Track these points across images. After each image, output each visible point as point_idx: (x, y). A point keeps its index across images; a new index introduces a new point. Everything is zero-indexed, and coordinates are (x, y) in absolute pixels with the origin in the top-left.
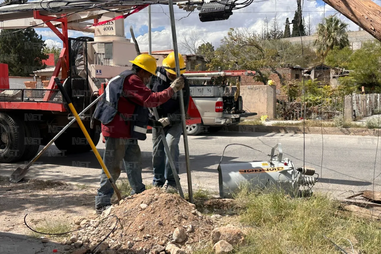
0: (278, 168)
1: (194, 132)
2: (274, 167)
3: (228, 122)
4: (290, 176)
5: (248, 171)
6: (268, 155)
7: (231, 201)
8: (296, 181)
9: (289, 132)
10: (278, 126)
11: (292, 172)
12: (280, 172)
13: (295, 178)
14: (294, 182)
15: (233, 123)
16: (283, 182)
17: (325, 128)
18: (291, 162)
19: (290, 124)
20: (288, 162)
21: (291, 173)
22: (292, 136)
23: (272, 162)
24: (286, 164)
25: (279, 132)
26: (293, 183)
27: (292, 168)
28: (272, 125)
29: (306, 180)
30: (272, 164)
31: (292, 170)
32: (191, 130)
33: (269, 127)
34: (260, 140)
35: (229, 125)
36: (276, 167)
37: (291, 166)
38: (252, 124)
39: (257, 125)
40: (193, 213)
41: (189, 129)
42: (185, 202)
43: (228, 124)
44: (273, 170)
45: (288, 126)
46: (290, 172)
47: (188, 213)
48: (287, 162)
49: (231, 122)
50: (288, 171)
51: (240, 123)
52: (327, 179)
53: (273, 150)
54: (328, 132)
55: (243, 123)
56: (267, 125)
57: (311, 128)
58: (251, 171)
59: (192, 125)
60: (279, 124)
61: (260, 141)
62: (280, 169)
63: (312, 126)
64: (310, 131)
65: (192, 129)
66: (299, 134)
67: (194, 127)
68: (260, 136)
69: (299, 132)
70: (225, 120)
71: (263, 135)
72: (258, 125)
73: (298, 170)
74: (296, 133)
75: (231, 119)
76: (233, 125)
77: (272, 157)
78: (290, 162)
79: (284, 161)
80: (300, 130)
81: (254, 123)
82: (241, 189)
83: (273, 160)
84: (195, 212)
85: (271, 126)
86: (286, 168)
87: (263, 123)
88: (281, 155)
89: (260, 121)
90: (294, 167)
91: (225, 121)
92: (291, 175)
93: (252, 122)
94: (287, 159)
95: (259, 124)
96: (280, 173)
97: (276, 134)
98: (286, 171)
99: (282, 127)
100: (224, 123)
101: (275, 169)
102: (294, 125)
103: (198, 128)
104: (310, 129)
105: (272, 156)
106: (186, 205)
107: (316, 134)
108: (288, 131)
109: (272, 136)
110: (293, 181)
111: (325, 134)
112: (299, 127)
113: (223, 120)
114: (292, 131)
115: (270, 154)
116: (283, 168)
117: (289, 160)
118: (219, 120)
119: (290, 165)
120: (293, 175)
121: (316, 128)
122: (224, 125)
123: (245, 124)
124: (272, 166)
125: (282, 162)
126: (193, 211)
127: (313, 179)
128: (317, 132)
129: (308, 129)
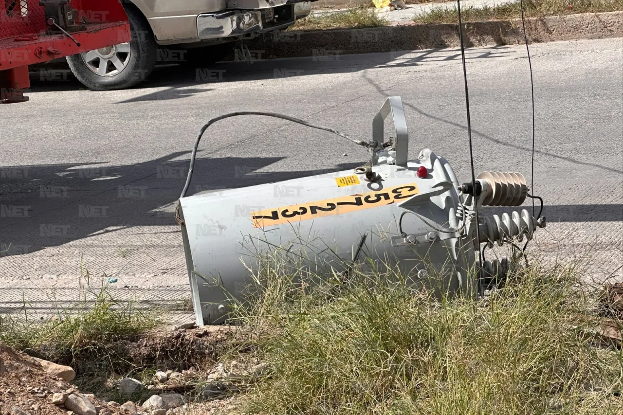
0: (394, 191)
1: (123, 74)
2: (381, 187)
3: (249, 25)
4: (441, 215)
5: (284, 214)
6: (363, 144)
7: (229, 334)
8: (462, 234)
9: (476, 43)
10: (437, 23)
11: (448, 199)
12: (403, 206)
13: (458, 219)
14: (458, 235)
15: (269, 29)
16: (417, 242)
17: (603, 15)
18: (443, 162)
19: (478, 11)
20: (433, 163)
21: (443, 206)
22: (487, 55)
23: (374, 169)
24: (424, 173)
25: (441, 45)
26: (454, 241)
27: (447, 185)
28: (413, 23)
29: (502, 224)
30: (372, 178)
31: (447, 193)
32: (111, 67)
33: (402, 29)
34: (371, 81)
35: (253, 36)
36: (388, 187)
37: (443, 179)
38: (343, 25)
39: (358, 27)
40: (57, 404)
41: (104, 65)
42: (26, 363)
43: (248, 35)
44: (379, 199)
45: (472, 20)
46: (440, 201)
47: (35, 407)
48: (428, 166)
49: (260, 24)
50: (433, 199)
51: (297, 27)
52: (596, 206)
53: (378, 125)
54: (613, 28)
55: (310, 22)
56: (394, 25)
57: (552, 20)
58: (295, 213)
59: (114, 51)
60: (438, 15)
61: (371, 87)
62: (405, 192)
63: (555, 13)
64: (551, 33)
65: (117, 63)
66: (513, 48)
67: (122, 56)
68: (372, 65)
69: (512, 39)
70: (235, 18)
71: (383, 63)
72: (365, 26)
73: (465, 192)
74: (501, 43)
75: (259, 13)
76: (268, 34)
77: (374, 152)
78: (437, 163)
79: (418, 162)
80: (515, 32)
81: (349, 21)
82: (265, 284)
83: (380, 160)
84: (65, 397)
85: (410, 26)
86: (423, 187)
87: (380, 16)
88: (403, 140)
89: (370, 10)
90: (452, 179)
91: (238, 25)
92: (445, 213)
93: (342, 18)
94: (427, 152)
95: (367, 22)
96: (403, 210)
97: (430, 52)
98: (426, 198)
99: (451, 27)
100: (233, 32)
101: (387, 196)
102: (492, 15)
103: (138, 58)
104: (550, 24)
105: (378, 145)
106: (31, 375)
107: (574, 41)
108: (472, 39)
109: (414, 62)
110: (452, 233)
111: (606, 37)
112: (509, 19)
113: (229, 19)
114: (487, 38)
115: (369, 139)
116: (412, 188)
117: (433, 158)
118: (212, 22)
119: (438, 176)
120: (451, 211)
121: (573, 16)
122: (235, 38)
123: (316, 27)
124: (375, 185)
125: (410, 165)
126: (57, 397)
127: (526, 219)
128: (576, 31)
129: (544, 24)
